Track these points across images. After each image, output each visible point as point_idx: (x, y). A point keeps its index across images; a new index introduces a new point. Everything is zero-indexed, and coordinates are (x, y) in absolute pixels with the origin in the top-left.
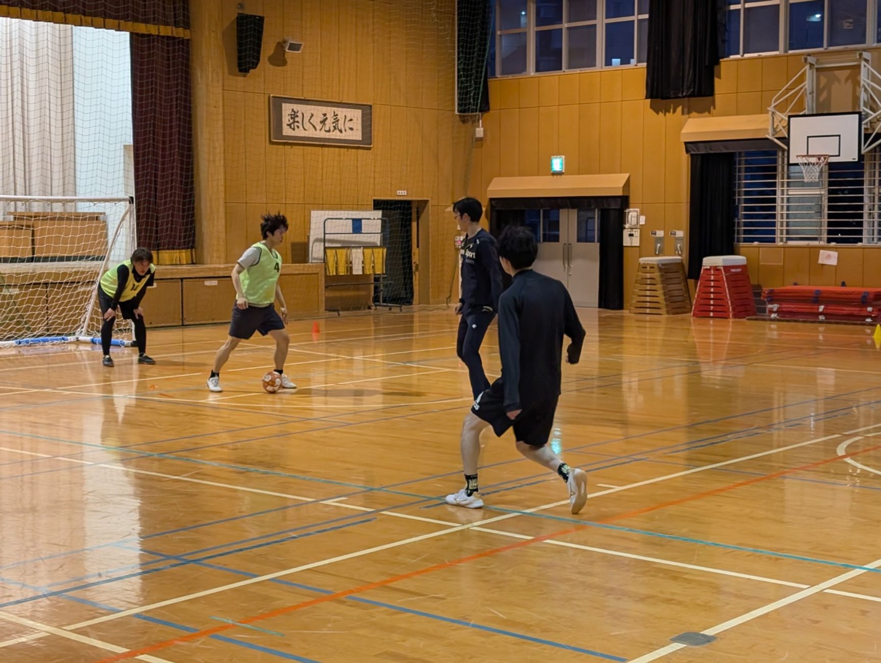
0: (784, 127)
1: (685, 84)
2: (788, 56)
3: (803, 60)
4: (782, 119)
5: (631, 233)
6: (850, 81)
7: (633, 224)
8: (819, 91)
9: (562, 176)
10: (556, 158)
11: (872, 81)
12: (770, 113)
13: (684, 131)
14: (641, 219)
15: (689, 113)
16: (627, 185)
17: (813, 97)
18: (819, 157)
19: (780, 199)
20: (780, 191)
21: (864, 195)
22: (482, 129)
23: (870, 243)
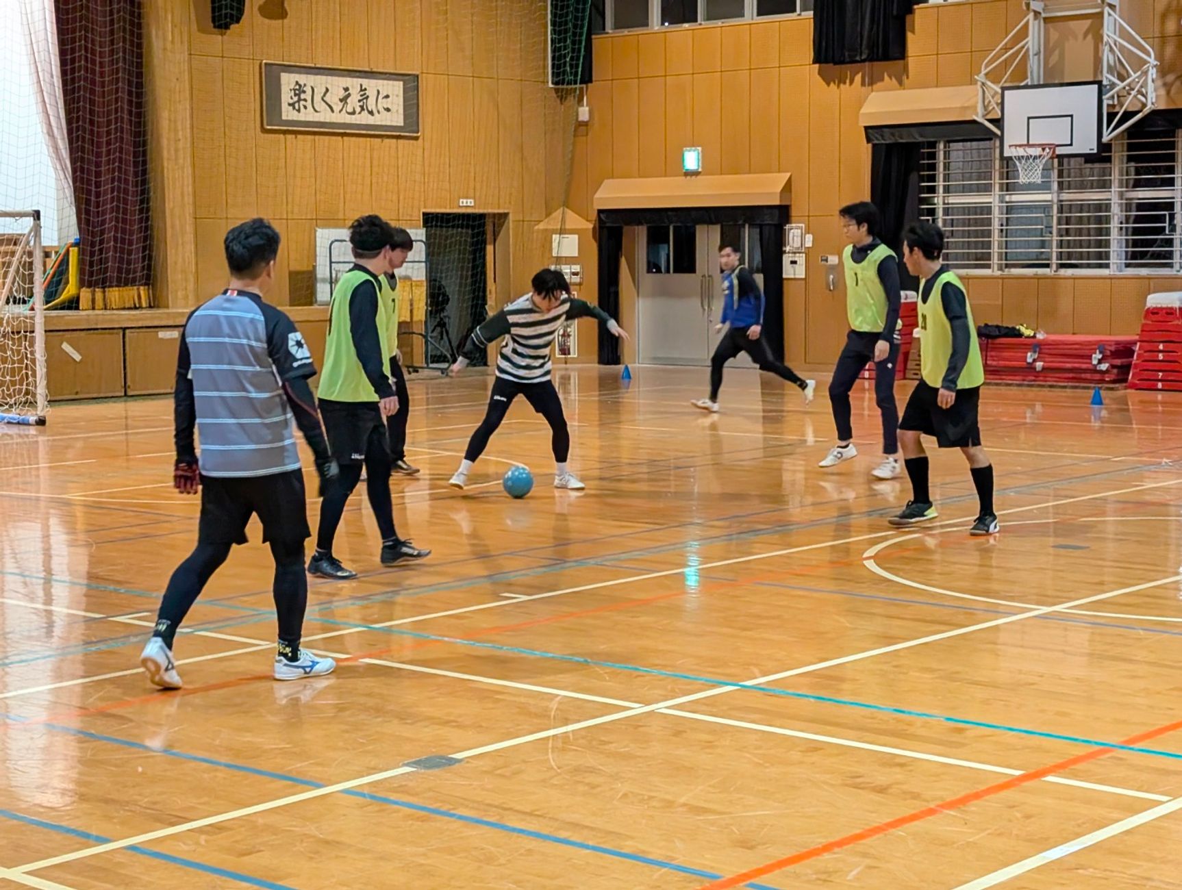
0: (997, 104)
1: (866, 42)
2: (1007, 1)
3: (1026, 7)
4: (996, 93)
5: (793, 259)
6: (1090, 37)
7: (795, 246)
8: (1048, 52)
9: (699, 177)
10: (689, 151)
11: (1120, 37)
12: (979, 83)
13: (865, 110)
14: (807, 240)
15: (871, 84)
16: (788, 187)
17: (1039, 59)
18: (1043, 147)
19: (997, 208)
20: (997, 197)
21: (1112, 202)
22: (587, 109)
23: (1121, 271)
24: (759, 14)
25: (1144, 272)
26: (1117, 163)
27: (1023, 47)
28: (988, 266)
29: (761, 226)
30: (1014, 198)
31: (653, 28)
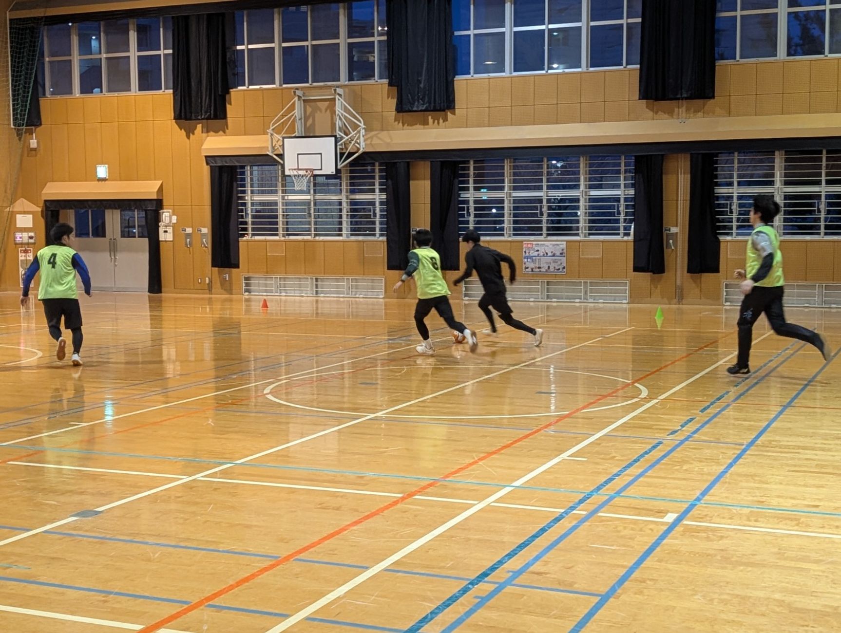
0: (280, 146)
1: (203, 108)
2: (282, 89)
3: (293, 93)
4: (279, 140)
5: (166, 230)
6: (328, 111)
7: (167, 222)
8: (306, 118)
9: (107, 182)
10: (100, 167)
11: (345, 112)
12: (269, 134)
13: (204, 147)
14: (173, 219)
15: (208, 132)
16: (161, 189)
17: (301, 123)
18: (307, 170)
19: (281, 203)
20: (281, 197)
21: (342, 201)
22: (36, 141)
23: (348, 238)
24: (140, 90)
25: (361, 238)
26: (344, 179)
27: (293, 115)
28: (277, 235)
29: (146, 211)
30: (290, 198)
31: (75, 95)
